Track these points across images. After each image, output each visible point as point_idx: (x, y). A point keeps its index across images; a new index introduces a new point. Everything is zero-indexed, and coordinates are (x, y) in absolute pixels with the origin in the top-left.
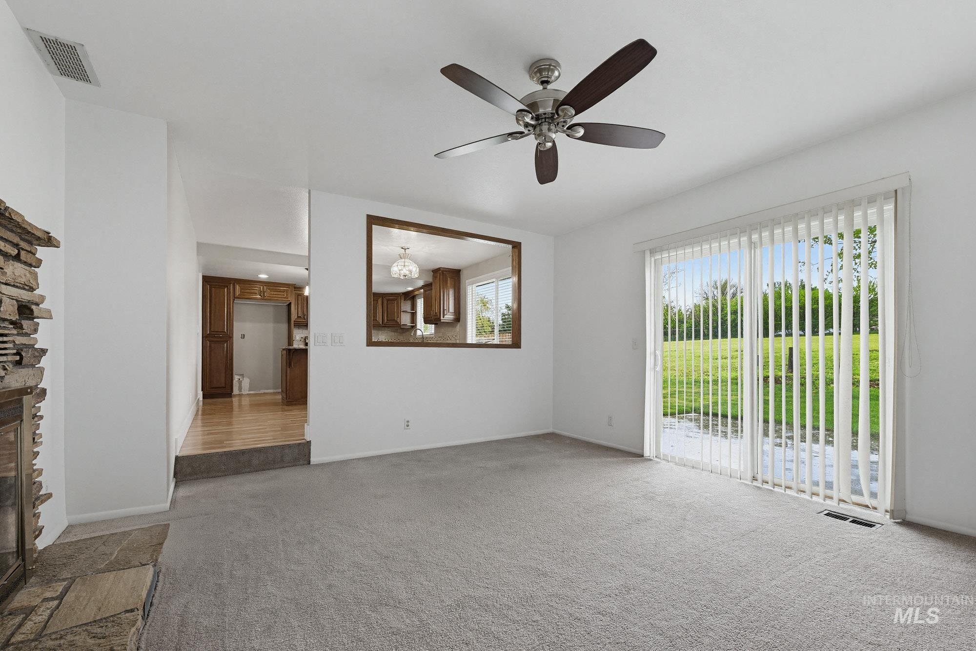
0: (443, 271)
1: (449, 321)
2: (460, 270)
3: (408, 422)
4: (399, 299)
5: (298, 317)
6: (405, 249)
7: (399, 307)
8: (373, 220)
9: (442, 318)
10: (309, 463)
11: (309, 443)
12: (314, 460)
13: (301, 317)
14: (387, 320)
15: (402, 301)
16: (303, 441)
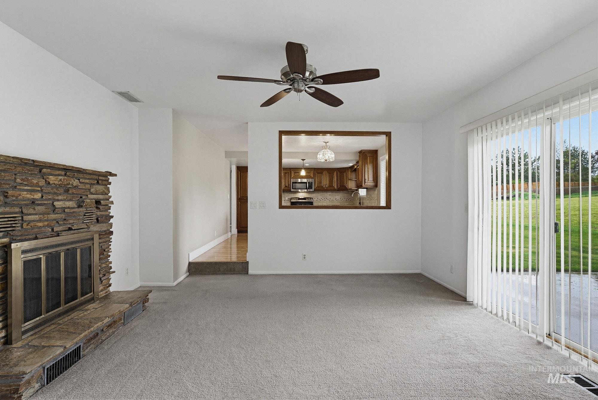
0: (364, 152)
1: (371, 187)
2: (377, 150)
3: (305, 255)
4: (347, 172)
5: (285, 186)
6: (326, 143)
7: (347, 177)
8: (281, 133)
9: (363, 185)
10: (248, 274)
11: (248, 262)
12: (251, 272)
13: (287, 186)
14: (340, 186)
15: (349, 172)
16: (245, 261)
